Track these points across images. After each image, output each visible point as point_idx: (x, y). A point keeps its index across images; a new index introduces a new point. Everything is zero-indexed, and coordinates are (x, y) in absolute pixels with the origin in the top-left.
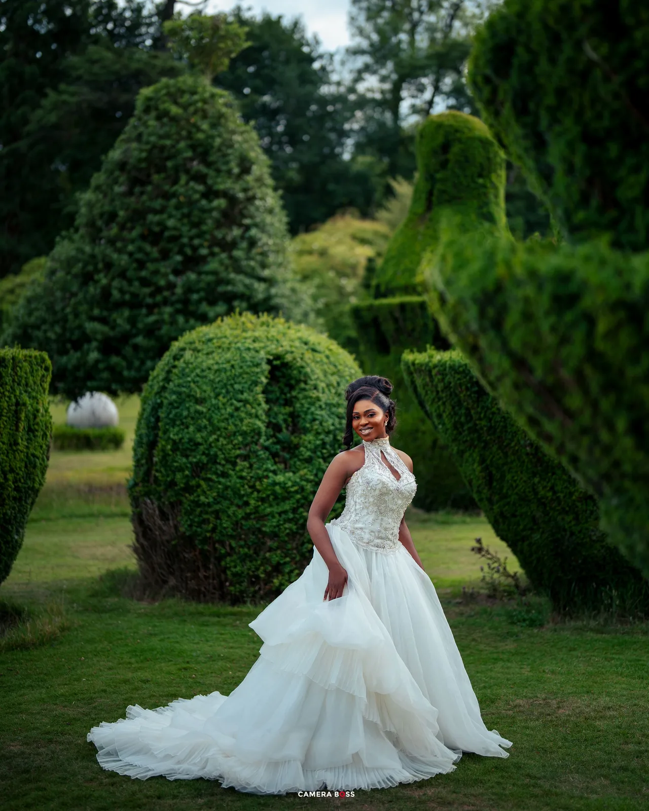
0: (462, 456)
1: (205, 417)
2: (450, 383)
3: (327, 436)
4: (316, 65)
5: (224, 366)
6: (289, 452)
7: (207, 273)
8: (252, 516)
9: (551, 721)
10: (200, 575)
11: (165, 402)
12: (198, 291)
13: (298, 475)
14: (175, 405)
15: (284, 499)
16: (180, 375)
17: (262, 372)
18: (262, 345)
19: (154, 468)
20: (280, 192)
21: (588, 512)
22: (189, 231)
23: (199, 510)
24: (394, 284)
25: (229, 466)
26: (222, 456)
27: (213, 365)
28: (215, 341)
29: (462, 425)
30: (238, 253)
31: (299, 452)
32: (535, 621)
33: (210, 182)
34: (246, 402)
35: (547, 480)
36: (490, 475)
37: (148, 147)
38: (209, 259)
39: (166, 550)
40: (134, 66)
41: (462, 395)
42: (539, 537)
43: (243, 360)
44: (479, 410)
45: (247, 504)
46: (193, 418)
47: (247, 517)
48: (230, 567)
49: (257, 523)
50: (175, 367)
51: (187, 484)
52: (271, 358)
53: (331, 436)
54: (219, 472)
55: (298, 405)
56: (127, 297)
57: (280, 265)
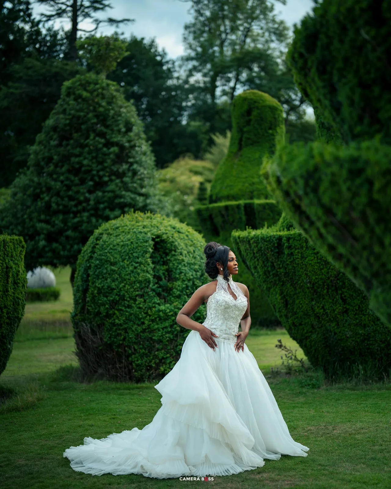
0: (269, 291)
1: (117, 273)
2: (261, 247)
3: (189, 282)
4: (165, 68)
5: (127, 242)
6: (166, 292)
7: (109, 192)
8: (147, 331)
9: (330, 437)
10: (117, 366)
11: (93, 265)
12: (103, 203)
13: (173, 305)
14: (99, 266)
15: (165, 320)
16: (101, 249)
17: (150, 246)
18: (149, 230)
19: (87, 304)
20: (150, 142)
21: (344, 320)
22: (97, 166)
23: (115, 328)
24: (221, 195)
25: (132, 302)
26: (128, 296)
27: (120, 242)
28: (120, 228)
29: (269, 272)
30: (126, 179)
31: (173, 292)
32: (315, 385)
33: (108, 137)
34: (140, 263)
35: (320, 303)
36: (286, 301)
37: (70, 117)
38: (109, 183)
39: (96, 352)
40: (54, 70)
41: (268, 255)
42: (316, 336)
43: (138, 239)
44: (279, 263)
45: (143, 323)
46: (109, 274)
47: (144, 331)
48: (134, 361)
49: (149, 334)
50: (97, 244)
51: (107, 313)
52: (154, 237)
53: (191, 282)
54: (126, 305)
55: (171, 264)
56: (61, 207)
57: (151, 186)
